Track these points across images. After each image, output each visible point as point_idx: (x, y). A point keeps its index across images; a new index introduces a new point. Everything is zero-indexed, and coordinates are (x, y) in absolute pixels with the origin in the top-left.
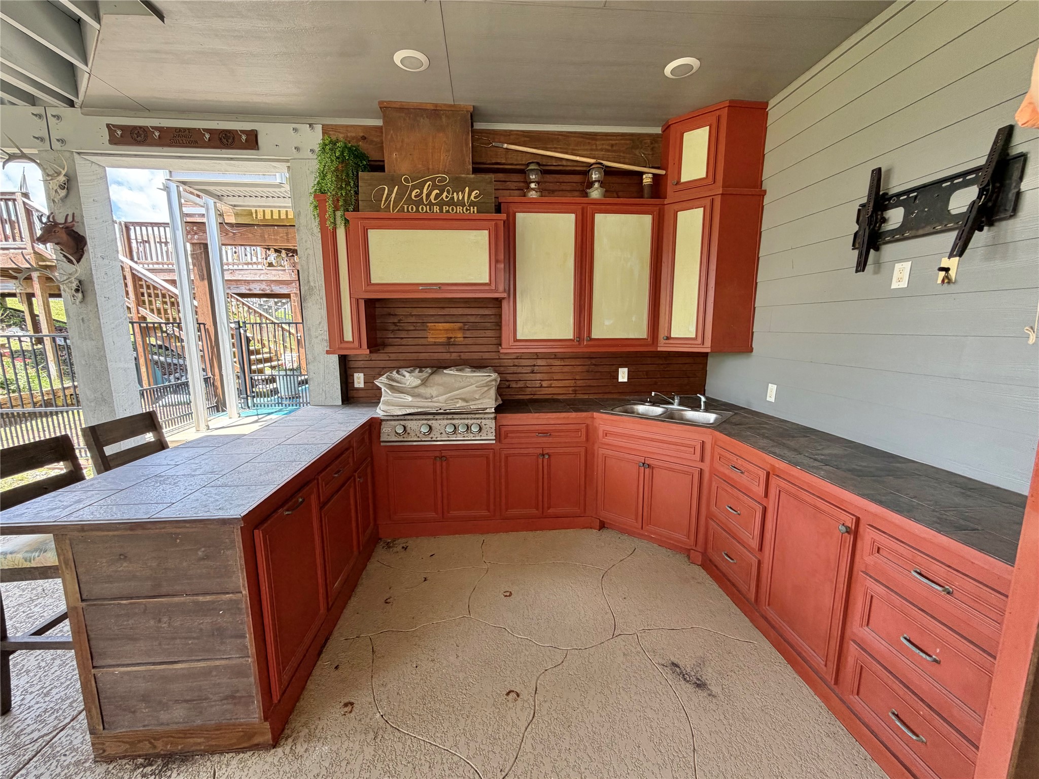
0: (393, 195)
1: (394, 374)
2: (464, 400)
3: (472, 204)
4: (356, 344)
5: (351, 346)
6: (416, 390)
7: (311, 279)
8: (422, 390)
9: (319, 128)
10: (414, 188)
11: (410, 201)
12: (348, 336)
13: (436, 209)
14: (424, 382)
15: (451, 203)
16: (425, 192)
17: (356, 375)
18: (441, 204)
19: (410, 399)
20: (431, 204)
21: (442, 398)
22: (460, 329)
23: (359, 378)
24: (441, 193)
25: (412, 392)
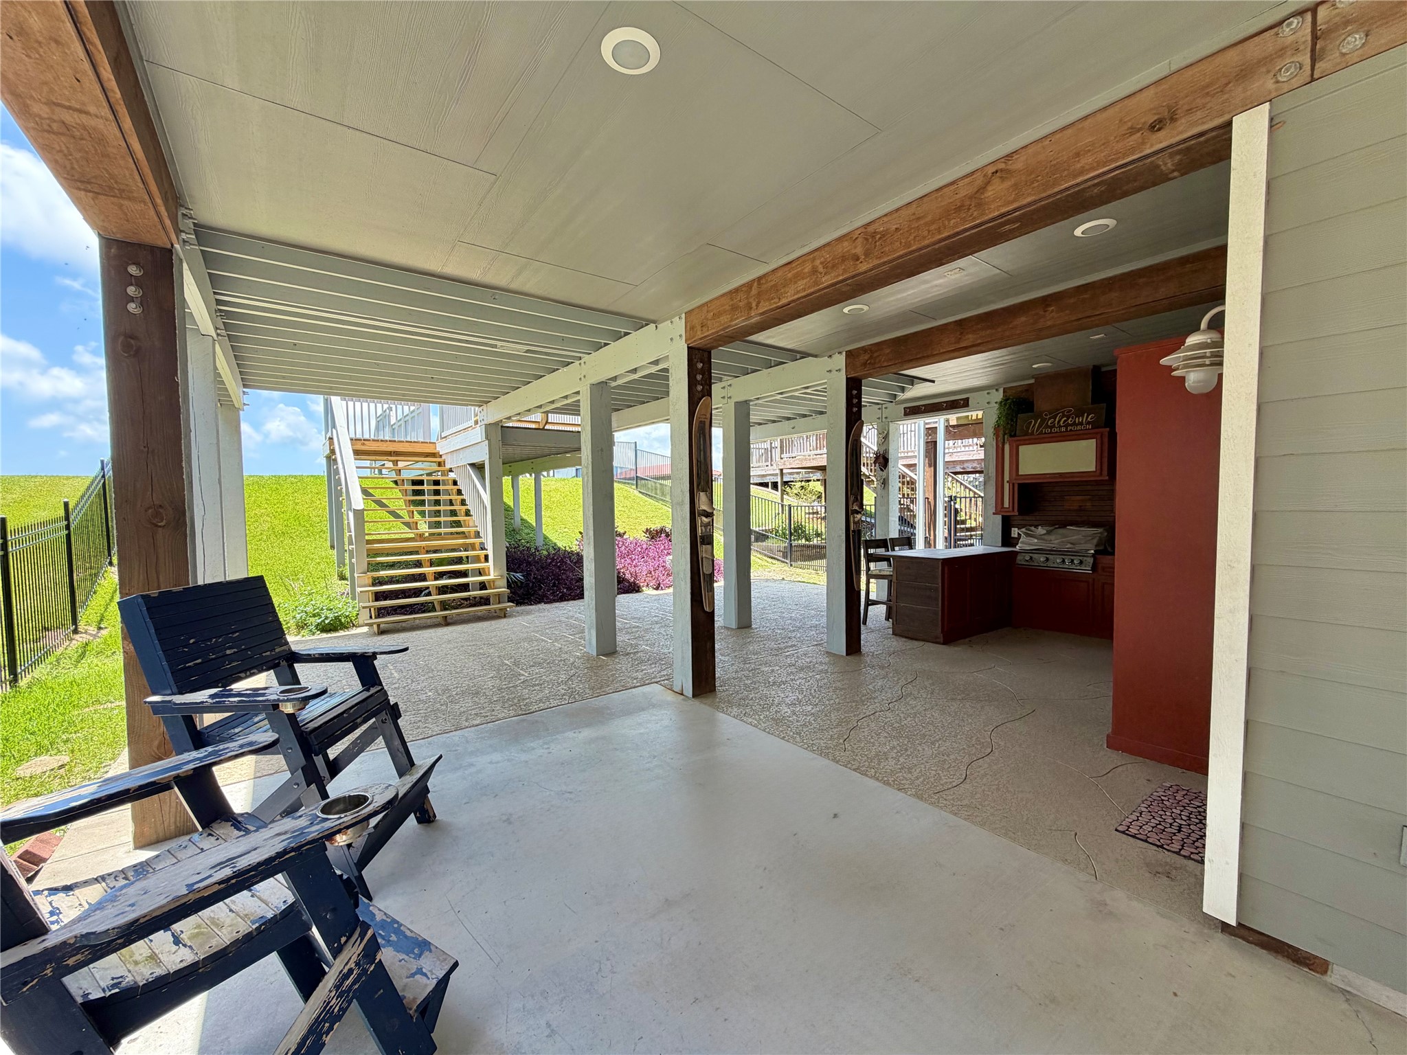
0: (1037, 425)
1: (1033, 528)
2: (1072, 544)
3: (1088, 423)
4: (1011, 509)
5: (1007, 510)
6: (1043, 537)
7: (990, 472)
8: (1046, 537)
9: (1001, 390)
10: (1050, 419)
11: (1047, 426)
12: (1006, 505)
13: (1063, 429)
14: (1049, 533)
15: (1074, 424)
16: (1057, 420)
17: (1013, 529)
18: (1066, 426)
19: (1036, 541)
20: (1060, 427)
21: (1056, 542)
22: (1090, 500)
23: (1014, 531)
24: (1068, 419)
25: (1039, 537)
